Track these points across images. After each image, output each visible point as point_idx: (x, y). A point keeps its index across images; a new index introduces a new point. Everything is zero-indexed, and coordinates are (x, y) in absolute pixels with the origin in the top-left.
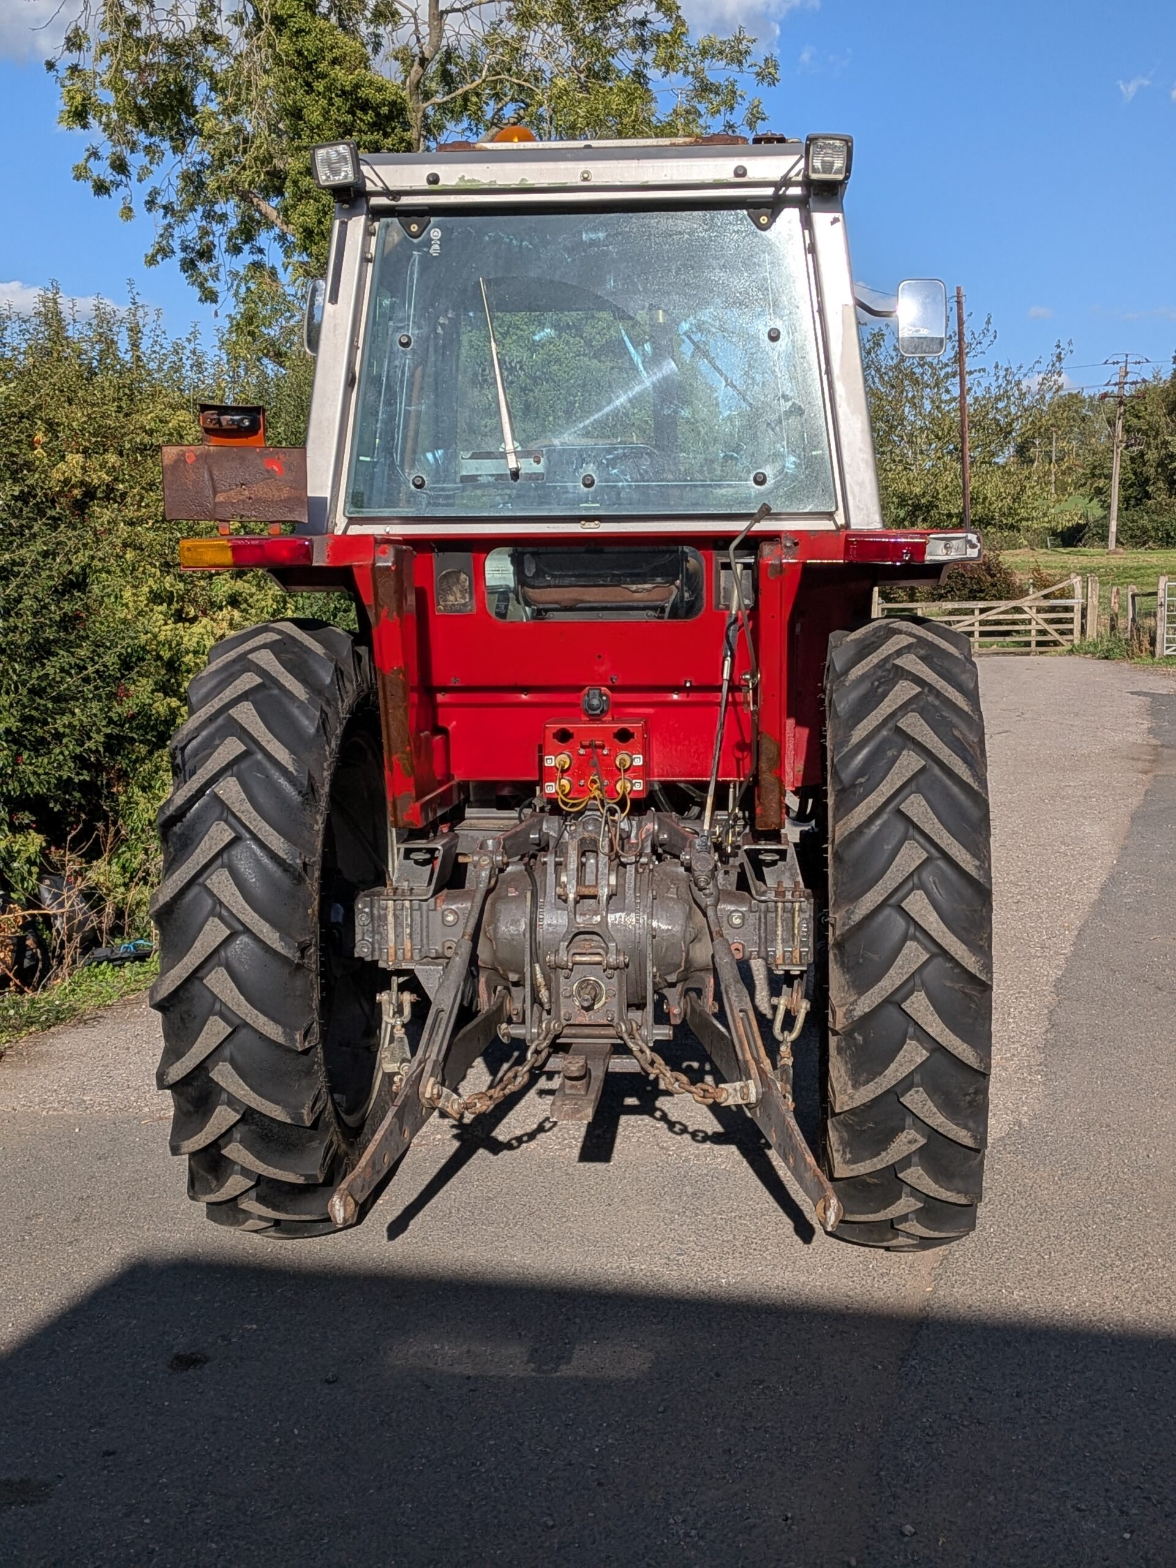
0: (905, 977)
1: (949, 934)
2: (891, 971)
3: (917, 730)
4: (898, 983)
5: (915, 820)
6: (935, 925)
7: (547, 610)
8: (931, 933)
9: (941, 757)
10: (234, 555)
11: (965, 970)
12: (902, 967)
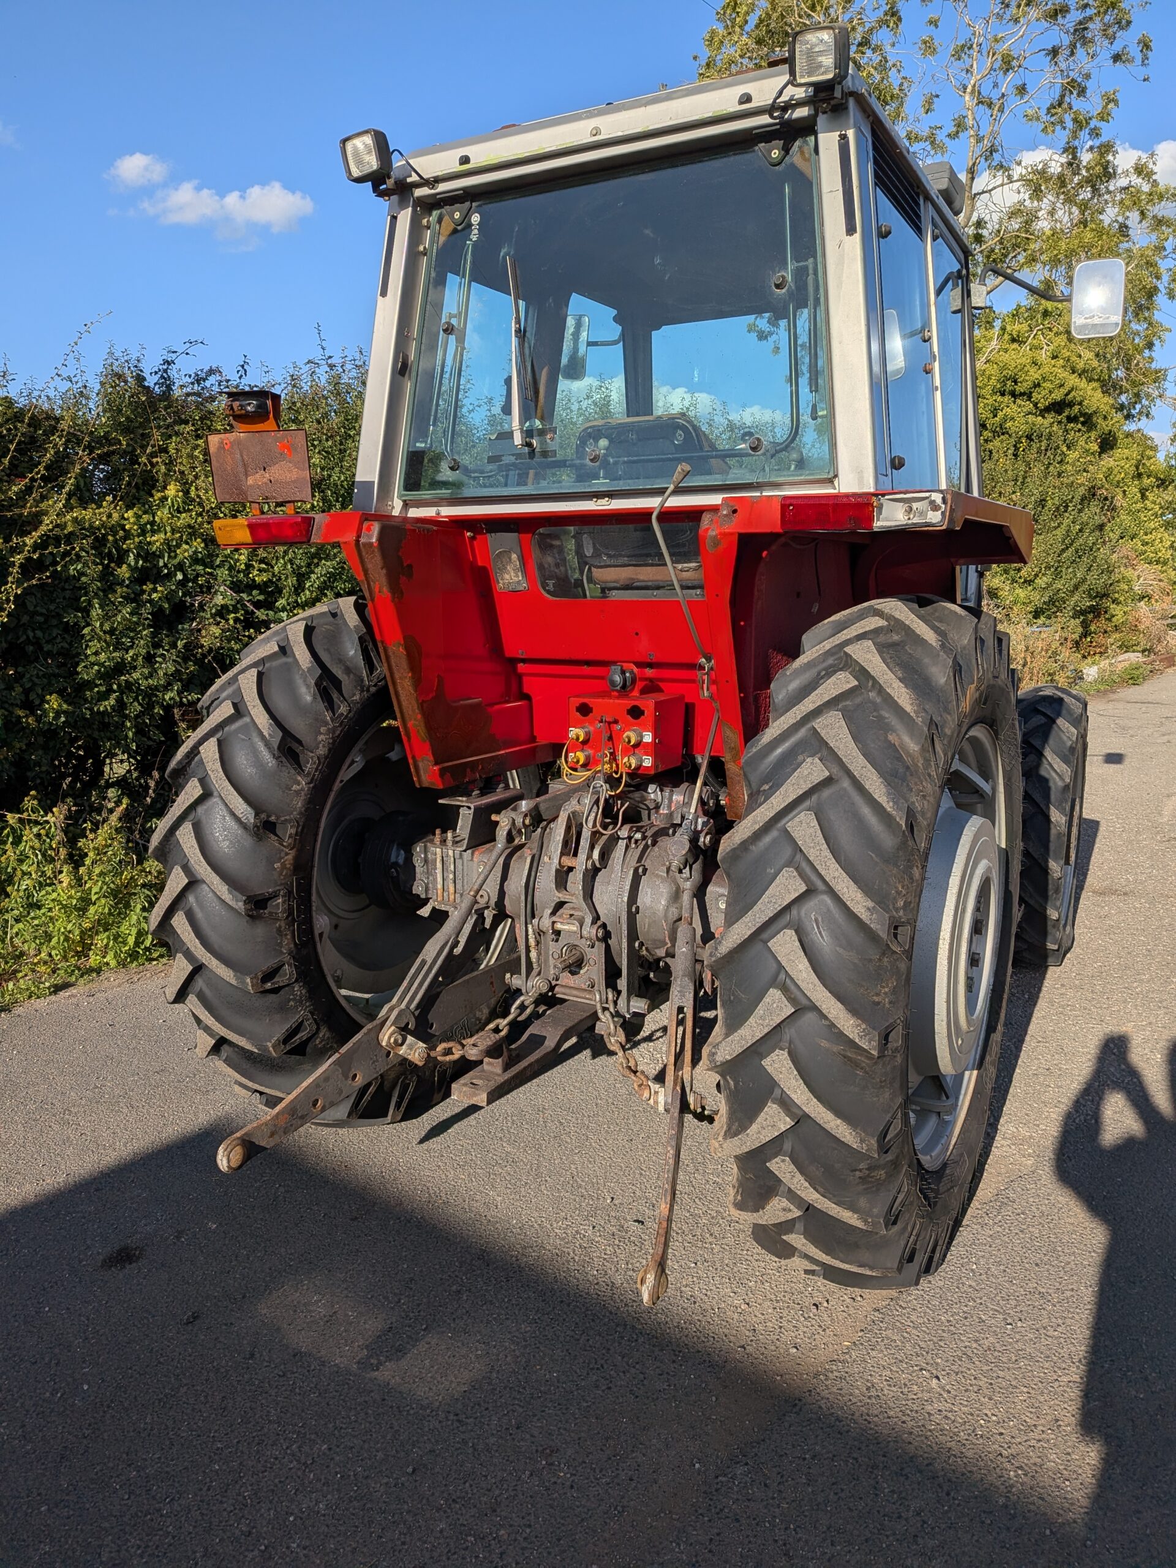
0: (766, 1030)
1: (820, 987)
2: (752, 1020)
3: (832, 733)
4: (759, 1035)
5: (800, 843)
6: (804, 975)
7: (610, 589)
8: (799, 983)
9: (851, 768)
10: (252, 533)
11: (841, 1034)
12: (762, 1018)
